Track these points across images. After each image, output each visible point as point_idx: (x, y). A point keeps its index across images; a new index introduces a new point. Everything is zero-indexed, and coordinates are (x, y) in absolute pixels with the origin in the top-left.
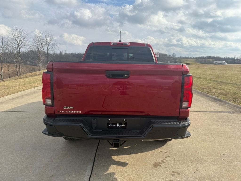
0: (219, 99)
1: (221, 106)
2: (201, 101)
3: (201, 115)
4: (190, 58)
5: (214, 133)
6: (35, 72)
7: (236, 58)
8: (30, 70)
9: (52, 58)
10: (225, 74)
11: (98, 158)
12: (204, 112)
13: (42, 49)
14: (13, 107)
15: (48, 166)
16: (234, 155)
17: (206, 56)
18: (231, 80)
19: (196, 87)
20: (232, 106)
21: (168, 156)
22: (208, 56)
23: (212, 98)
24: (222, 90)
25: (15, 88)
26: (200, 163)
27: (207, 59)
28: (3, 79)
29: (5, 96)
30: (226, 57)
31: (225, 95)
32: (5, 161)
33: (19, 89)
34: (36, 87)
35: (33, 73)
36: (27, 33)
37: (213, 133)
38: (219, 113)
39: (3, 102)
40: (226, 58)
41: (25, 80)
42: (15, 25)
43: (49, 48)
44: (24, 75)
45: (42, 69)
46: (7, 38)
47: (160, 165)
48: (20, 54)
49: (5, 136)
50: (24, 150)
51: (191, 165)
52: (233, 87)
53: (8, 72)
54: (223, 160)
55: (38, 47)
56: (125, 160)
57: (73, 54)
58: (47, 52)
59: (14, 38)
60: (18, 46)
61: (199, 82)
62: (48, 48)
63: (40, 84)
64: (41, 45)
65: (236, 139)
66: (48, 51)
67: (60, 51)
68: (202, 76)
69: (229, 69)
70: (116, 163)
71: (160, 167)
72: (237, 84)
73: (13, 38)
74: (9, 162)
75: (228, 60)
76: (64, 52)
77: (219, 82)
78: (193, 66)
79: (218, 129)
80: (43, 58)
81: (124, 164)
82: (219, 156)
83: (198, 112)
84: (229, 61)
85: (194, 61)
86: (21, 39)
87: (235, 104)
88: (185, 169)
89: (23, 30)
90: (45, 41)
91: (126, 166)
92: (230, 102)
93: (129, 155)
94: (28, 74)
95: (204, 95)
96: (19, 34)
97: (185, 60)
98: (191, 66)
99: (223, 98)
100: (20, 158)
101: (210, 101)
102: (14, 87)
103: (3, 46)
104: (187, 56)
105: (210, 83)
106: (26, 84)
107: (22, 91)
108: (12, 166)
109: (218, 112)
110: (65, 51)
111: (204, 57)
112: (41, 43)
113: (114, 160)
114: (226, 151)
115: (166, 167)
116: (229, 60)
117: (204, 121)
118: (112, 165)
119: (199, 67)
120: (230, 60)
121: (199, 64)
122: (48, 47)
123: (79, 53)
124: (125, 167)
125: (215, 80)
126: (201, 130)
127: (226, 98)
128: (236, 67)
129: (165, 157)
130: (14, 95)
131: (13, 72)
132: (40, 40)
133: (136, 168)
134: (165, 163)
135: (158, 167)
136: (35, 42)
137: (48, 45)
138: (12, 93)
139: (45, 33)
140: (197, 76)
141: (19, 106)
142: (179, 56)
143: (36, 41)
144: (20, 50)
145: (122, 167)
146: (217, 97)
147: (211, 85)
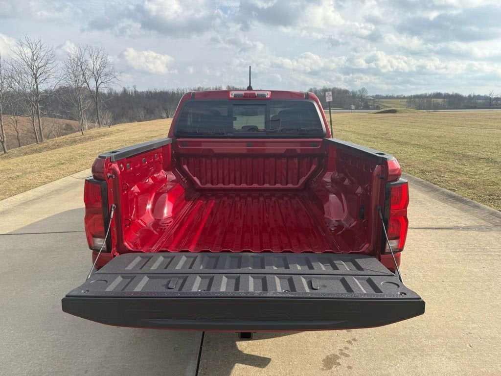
0: (460, 196)
1: (464, 214)
2: (420, 202)
3: (422, 237)
4: (398, 98)
5: (450, 281)
6: (72, 135)
7: (494, 97)
8: (61, 130)
9: (106, 102)
10: (472, 135)
11: (207, 347)
12: (429, 228)
13: (85, 85)
14: (29, 223)
15: (104, 367)
16: (492, 335)
17: (430, 93)
18: (484, 150)
19: (410, 169)
20: (487, 214)
21: (355, 340)
22: (434, 94)
23: (443, 193)
24: (465, 175)
25: (31, 177)
26: (421, 356)
27: (433, 99)
28: (6, 150)
29: (11, 196)
30: (474, 93)
31: (471, 187)
32: (15, 357)
33: (40, 179)
34: (76, 172)
35: (67, 137)
36: (51, 51)
37: (448, 280)
38: (459, 232)
39: (6, 210)
40: (472, 96)
41: (52, 157)
42: (26, 35)
43: (99, 82)
44: (50, 142)
45: (87, 126)
46: (9, 62)
47: (337, 361)
48: (40, 96)
49: (13, 294)
50: (53, 330)
51: (402, 361)
52: (489, 168)
53: (16, 134)
54: (468, 346)
55: (76, 81)
56: (263, 350)
57: (150, 92)
58: (96, 91)
59: (25, 63)
60: (34, 80)
61: (416, 155)
62: (97, 82)
63: (82, 165)
64: (81, 76)
65: (496, 295)
66: (97, 88)
67: (124, 88)
68: (423, 142)
69: (480, 123)
70: (245, 358)
71: (338, 367)
72: (498, 160)
73: (23, 61)
74: (23, 357)
75: (477, 101)
76: (131, 89)
77: (459, 156)
78: (403, 117)
79: (457, 271)
80: (89, 103)
81: (261, 362)
82: (460, 338)
83: (416, 230)
84: (480, 103)
85: (406, 103)
86: (40, 65)
87: (493, 209)
88: (390, 371)
89: (43, 46)
90: (90, 68)
91: (267, 365)
92: (481, 205)
93: (272, 339)
94: (58, 139)
95: (426, 186)
96: (34, 53)
97: (385, 102)
98: (399, 116)
99: (466, 194)
100: (45, 349)
101: (441, 201)
102: (30, 173)
103: (3, 79)
104: (391, 94)
105: (440, 158)
106: (54, 167)
107: (46, 183)
108: (30, 368)
109: (457, 228)
110: (135, 87)
111: (426, 94)
112: (82, 72)
113: (240, 352)
114: (475, 325)
115: (350, 368)
116: (479, 101)
117: (429, 251)
118: (237, 364)
119: (415, 119)
120: (481, 101)
121: (416, 111)
122: (98, 80)
123: (162, 90)
124: (265, 369)
125: (451, 150)
126: (421, 275)
127: (474, 194)
128: (493, 117)
129: (347, 342)
130: (30, 194)
131: (26, 134)
132: (79, 64)
133: (288, 371)
134: (347, 356)
135: (334, 366)
136: (70, 71)
137: (97, 75)
138: (26, 188)
139: (91, 50)
140: (413, 142)
141: (41, 220)
142: (374, 94)
143: (70, 67)
144: (39, 86)
145: (257, 368)
146: (454, 193)
147: (442, 164)
